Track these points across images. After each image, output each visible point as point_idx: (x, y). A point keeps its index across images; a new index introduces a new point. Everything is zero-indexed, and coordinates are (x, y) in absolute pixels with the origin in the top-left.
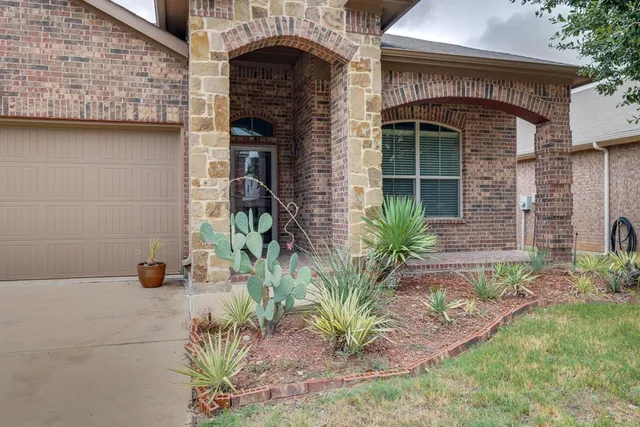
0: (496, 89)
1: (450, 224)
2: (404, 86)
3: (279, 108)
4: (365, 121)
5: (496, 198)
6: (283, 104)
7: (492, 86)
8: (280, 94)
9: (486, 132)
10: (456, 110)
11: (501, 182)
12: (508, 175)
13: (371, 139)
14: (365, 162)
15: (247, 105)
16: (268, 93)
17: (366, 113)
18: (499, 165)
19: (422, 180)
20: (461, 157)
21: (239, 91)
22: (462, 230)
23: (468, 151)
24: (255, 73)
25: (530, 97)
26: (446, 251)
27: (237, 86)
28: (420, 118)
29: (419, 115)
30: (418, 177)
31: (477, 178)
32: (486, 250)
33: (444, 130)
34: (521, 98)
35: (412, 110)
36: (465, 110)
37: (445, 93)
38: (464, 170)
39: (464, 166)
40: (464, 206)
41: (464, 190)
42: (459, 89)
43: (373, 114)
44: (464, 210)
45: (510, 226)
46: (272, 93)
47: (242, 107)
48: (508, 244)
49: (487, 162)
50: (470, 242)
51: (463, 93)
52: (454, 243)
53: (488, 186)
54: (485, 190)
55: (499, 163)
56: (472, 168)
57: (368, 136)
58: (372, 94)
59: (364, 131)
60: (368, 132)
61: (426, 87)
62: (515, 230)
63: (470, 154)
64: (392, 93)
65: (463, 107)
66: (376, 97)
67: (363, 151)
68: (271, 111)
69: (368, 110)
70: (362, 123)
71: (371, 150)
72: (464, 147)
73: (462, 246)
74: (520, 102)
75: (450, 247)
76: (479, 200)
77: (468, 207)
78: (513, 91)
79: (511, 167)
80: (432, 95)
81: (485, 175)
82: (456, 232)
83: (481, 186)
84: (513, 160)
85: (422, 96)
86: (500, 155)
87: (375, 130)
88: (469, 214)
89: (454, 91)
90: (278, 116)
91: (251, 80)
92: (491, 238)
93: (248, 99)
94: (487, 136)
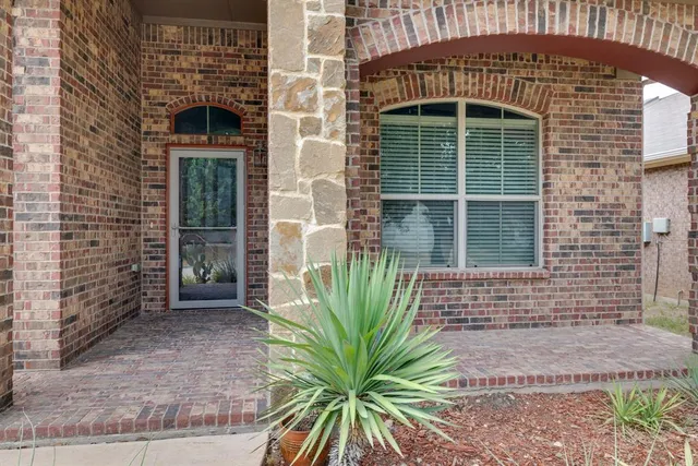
0: (612, 18)
1: (520, 279)
2: (411, 12)
3: (247, 90)
4: (305, 75)
5: (606, 234)
6: (254, 85)
7: (603, 12)
8: (249, 69)
9: (586, 117)
10: (532, 80)
11: (613, 206)
12: (627, 193)
13: (320, 115)
14: (306, 168)
15: (197, 87)
16: (230, 67)
17: (308, 56)
18: (610, 175)
19: (470, 203)
20: (541, 162)
21: (185, 65)
22: (541, 290)
23: (553, 150)
24: (211, 38)
25: (685, 35)
26: (513, 326)
27: (182, 57)
28: (466, 94)
29: (463, 88)
30: (462, 197)
31: (570, 199)
32: (585, 324)
33: (510, 115)
34: (666, 37)
35: (451, 80)
36: (547, 80)
37: (503, 25)
38: (545, 185)
39: (547, 178)
40: (546, 248)
41: (547, 220)
42: (532, 17)
43: (323, 58)
44: (546, 255)
45: (630, 281)
46: (237, 68)
47: (189, 90)
48: (626, 315)
49: (588, 170)
50: (556, 310)
51: (542, 25)
52: (527, 311)
53: (591, 212)
54: (584, 220)
55: (611, 171)
56: (560, 182)
57: (311, 109)
58: (323, 14)
59: (302, 97)
60: (313, 100)
61: (460, 13)
62: (639, 288)
63: (556, 157)
64: (386, 24)
65: (545, 75)
66: (331, 21)
67: (300, 142)
68: (235, 96)
69: (311, 49)
70: (300, 80)
71: (321, 139)
72: (546, 144)
73: (541, 318)
74: (664, 44)
75: (519, 318)
76: (572, 237)
77: (554, 248)
78: (650, 22)
79: (632, 179)
80: (473, 28)
81: (585, 193)
82: (530, 293)
83: (578, 213)
84: (636, 166)
85: (452, 31)
86: (612, 159)
87: (328, 95)
88: (555, 261)
89: (522, 22)
90: (247, 102)
91: (204, 48)
92: (594, 303)
93: (198, 77)
94: (590, 124)
